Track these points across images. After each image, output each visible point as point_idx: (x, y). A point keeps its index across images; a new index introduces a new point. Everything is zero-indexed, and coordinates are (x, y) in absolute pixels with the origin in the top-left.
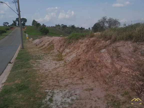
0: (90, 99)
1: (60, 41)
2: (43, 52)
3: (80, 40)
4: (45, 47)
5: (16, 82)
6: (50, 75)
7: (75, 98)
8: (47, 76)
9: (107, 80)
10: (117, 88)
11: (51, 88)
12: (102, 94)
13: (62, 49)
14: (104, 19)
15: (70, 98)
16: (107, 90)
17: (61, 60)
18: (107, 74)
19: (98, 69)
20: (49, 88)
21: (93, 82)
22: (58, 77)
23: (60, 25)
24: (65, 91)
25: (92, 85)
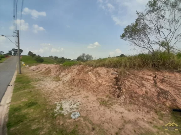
0: (88, 103)
1: (56, 67)
2: (42, 76)
3: (72, 67)
4: (43, 72)
5: (23, 100)
6: (54, 92)
7: (79, 104)
8: (51, 93)
9: (95, 90)
10: (102, 94)
11: (58, 100)
12: (95, 99)
13: (58, 73)
14: (84, 54)
15: (75, 104)
16: (96, 96)
17: (60, 80)
18: (95, 87)
19: (88, 84)
20: (56, 101)
21: (87, 92)
22: (61, 92)
23: (53, 56)
24: (70, 101)
25: (87, 94)
